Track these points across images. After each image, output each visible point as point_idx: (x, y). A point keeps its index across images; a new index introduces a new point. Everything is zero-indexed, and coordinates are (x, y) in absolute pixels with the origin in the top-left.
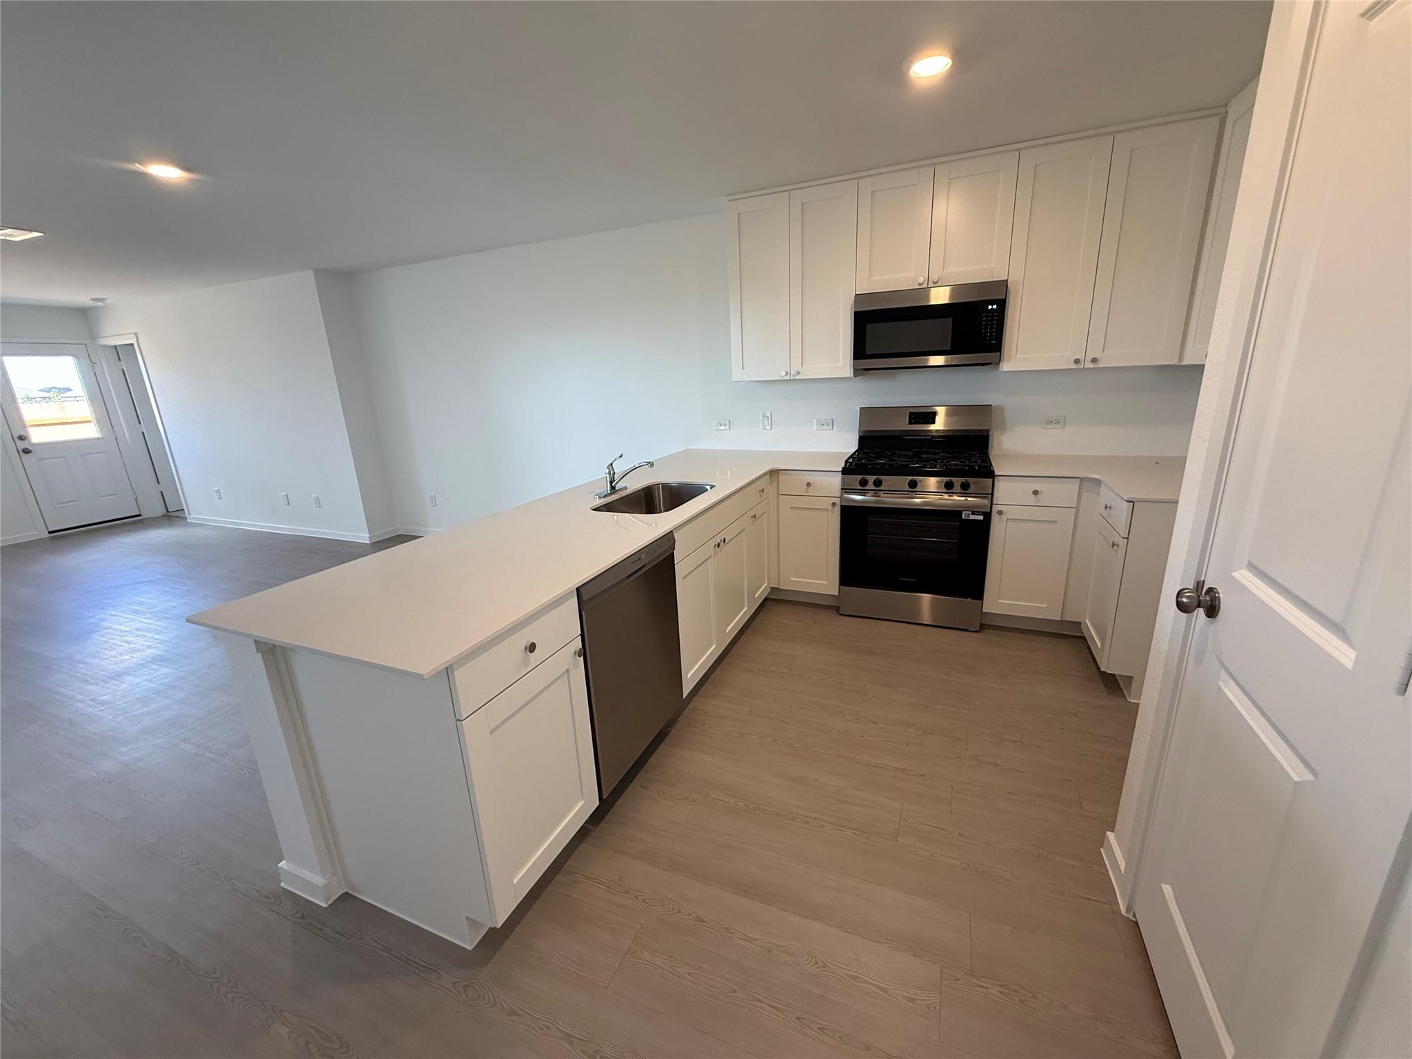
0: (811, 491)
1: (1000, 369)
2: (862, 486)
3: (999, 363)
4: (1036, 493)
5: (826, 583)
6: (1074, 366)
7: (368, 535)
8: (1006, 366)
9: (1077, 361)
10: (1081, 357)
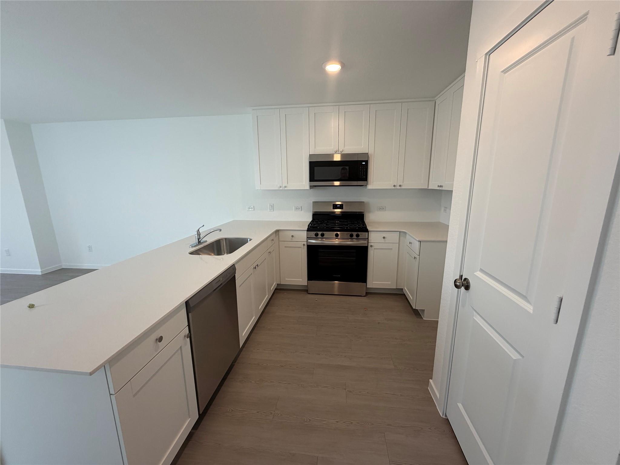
0: (294, 239)
1: (367, 188)
2: (316, 236)
3: (366, 186)
4: (384, 238)
5: (301, 280)
6: (394, 188)
7: (40, 270)
8: (370, 187)
9: (394, 186)
10: (396, 184)
